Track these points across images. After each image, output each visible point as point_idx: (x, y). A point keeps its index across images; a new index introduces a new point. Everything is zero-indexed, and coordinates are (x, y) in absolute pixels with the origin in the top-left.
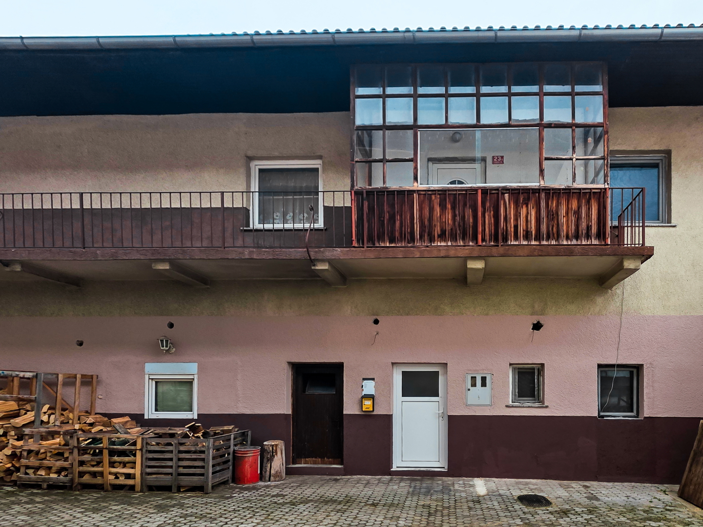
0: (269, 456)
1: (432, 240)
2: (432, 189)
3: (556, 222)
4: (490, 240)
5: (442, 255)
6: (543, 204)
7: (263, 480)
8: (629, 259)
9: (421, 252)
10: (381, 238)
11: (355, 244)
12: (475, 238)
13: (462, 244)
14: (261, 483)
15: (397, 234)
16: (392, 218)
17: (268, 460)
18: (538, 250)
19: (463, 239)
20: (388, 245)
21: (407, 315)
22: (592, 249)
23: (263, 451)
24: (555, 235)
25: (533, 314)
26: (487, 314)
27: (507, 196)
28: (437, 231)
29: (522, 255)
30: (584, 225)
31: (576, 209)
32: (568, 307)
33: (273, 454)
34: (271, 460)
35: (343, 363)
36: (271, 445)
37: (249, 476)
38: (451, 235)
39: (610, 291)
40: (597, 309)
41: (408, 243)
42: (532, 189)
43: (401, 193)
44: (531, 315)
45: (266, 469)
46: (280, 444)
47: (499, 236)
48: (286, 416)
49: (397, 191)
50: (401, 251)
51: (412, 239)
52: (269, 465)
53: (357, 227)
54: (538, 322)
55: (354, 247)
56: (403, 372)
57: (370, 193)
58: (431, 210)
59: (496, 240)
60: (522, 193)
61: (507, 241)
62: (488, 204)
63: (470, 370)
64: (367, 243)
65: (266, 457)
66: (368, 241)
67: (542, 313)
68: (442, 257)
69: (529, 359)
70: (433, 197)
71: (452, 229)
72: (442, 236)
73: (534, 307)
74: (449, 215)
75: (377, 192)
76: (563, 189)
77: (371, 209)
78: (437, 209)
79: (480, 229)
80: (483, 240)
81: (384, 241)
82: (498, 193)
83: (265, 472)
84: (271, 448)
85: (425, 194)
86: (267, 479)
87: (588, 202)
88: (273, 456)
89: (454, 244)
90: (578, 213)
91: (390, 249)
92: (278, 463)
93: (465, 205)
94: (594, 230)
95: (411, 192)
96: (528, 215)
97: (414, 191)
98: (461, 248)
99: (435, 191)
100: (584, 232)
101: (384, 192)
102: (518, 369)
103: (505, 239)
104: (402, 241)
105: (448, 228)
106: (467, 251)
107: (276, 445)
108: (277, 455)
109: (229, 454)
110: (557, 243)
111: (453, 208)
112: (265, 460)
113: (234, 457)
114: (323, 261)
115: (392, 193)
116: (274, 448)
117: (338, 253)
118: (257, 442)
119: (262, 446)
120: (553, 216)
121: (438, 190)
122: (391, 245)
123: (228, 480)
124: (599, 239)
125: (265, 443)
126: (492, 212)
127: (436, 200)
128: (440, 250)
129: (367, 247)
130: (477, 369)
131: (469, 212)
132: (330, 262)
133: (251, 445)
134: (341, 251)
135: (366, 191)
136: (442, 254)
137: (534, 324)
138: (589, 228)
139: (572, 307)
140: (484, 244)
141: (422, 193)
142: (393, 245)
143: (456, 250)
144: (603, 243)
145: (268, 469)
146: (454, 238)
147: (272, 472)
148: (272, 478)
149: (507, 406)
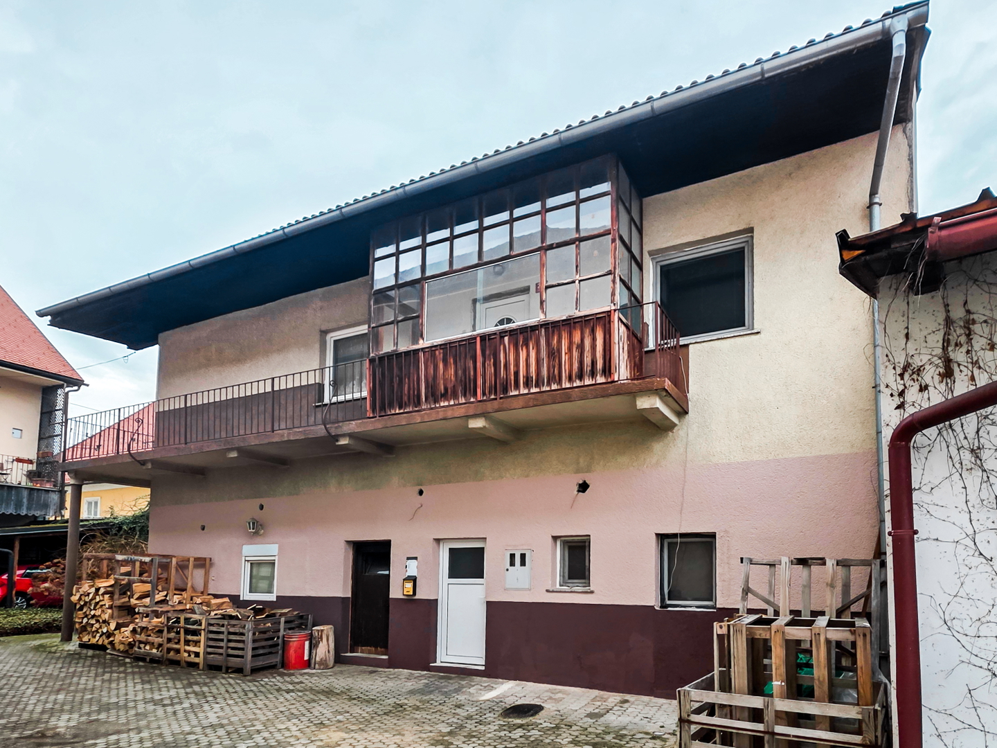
1: (436, 401)
2: (435, 344)
3: (557, 361)
4: (490, 393)
5: (441, 417)
6: (543, 342)
8: (641, 396)
10: (392, 405)
11: (370, 414)
12: (475, 393)
13: (464, 401)
14: (306, 671)
15: (405, 398)
16: (401, 382)
17: (314, 646)
18: (533, 399)
19: (465, 395)
20: (397, 412)
21: (449, 482)
22: (591, 390)
24: (557, 377)
25: (578, 471)
26: (527, 476)
27: (506, 339)
28: (441, 390)
29: (517, 407)
30: (587, 360)
31: (580, 342)
32: (619, 460)
33: (319, 639)
34: (316, 646)
35: (390, 541)
36: (317, 630)
37: (293, 662)
38: (454, 392)
39: (670, 434)
40: (654, 460)
42: (531, 327)
43: (407, 353)
44: (576, 473)
45: (312, 655)
46: (327, 629)
47: (501, 388)
48: (344, 599)
49: (404, 352)
50: (405, 417)
51: (419, 403)
52: (315, 652)
53: (373, 396)
54: (584, 482)
55: (369, 418)
56: (450, 549)
57: (381, 358)
58: (435, 367)
59: (496, 392)
60: (520, 333)
61: (507, 393)
62: (487, 352)
63: (509, 545)
64: (380, 412)
66: (381, 410)
67: (589, 469)
68: (441, 419)
69: (574, 529)
70: (437, 352)
71: (454, 386)
72: (446, 395)
73: (578, 463)
74: (451, 370)
75: (388, 356)
76: (563, 321)
77: (384, 375)
78: (441, 366)
79: (479, 382)
80: (484, 394)
81: (394, 408)
82: (497, 338)
83: (312, 659)
85: (429, 351)
86: (313, 666)
87: (593, 332)
88: (319, 642)
90: (581, 347)
91: (395, 416)
94: (600, 365)
95: (417, 351)
96: (528, 359)
97: (419, 350)
98: (460, 406)
99: (438, 346)
100: (589, 368)
101: (393, 355)
102: (568, 543)
103: (506, 390)
104: (410, 406)
105: (450, 386)
106: (463, 410)
107: (322, 631)
108: (322, 641)
109: (278, 638)
110: (559, 387)
111: (456, 362)
113: (284, 641)
114: (344, 435)
115: (400, 355)
116: (320, 633)
117: (353, 426)
120: (554, 354)
121: (440, 345)
123: (276, 665)
124: (605, 376)
126: (492, 360)
127: (439, 356)
128: (438, 411)
129: (380, 417)
130: (517, 544)
131: (469, 364)
132: (351, 435)
134: (356, 424)
135: (379, 358)
137: (579, 485)
138: (594, 363)
139: (623, 459)
140: (484, 398)
141: (427, 350)
143: (453, 409)
144: (609, 380)
145: (314, 656)
146: (456, 395)
147: (318, 659)
148: (317, 666)
149: (547, 591)
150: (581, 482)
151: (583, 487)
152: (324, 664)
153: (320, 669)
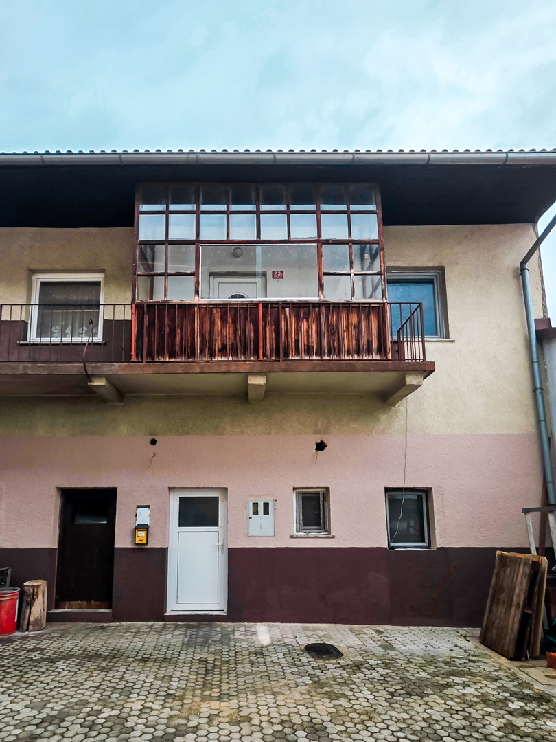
0: (29, 600)
1: (212, 354)
2: (213, 302)
3: (336, 336)
4: (271, 355)
6: (323, 318)
7: (21, 630)
8: (410, 375)
9: (202, 367)
10: (161, 352)
11: (134, 358)
12: (256, 353)
13: (243, 359)
14: (18, 634)
15: (177, 349)
16: (173, 333)
17: (28, 605)
18: (320, 365)
19: (244, 354)
20: (167, 360)
21: (186, 434)
22: (374, 364)
23: (23, 594)
24: (337, 350)
25: (316, 432)
26: (269, 434)
27: (287, 310)
28: (218, 345)
29: (303, 370)
30: (364, 339)
31: (357, 324)
32: (352, 426)
33: (34, 596)
34: (30, 604)
35: (116, 488)
36: (32, 586)
37: (4, 624)
38: (232, 349)
39: (393, 408)
40: (381, 428)
41: (189, 357)
42: (313, 303)
43: (182, 307)
44: (315, 434)
45: (24, 616)
46: (42, 584)
47: (280, 351)
48: (51, 551)
49: (179, 305)
50: (182, 366)
51: (193, 354)
52: (28, 611)
53: (137, 341)
54: (322, 442)
55: (133, 362)
56: (181, 499)
57: (151, 306)
58: (212, 324)
59: (278, 355)
60: (302, 307)
61: (288, 356)
62: (269, 319)
63: (252, 495)
64: (147, 358)
65: (26, 600)
66: (147, 356)
67: (326, 431)
68: (223, 373)
69: (313, 481)
70: (214, 311)
71: (233, 344)
72: (223, 351)
73: (316, 426)
74: (230, 329)
75: (158, 305)
76: (343, 304)
77: (151, 322)
78: (219, 323)
79: (261, 344)
80: (264, 355)
81: (163, 356)
82: (278, 308)
83: (24, 620)
84: (32, 590)
85: (206, 308)
86: (25, 628)
87: (368, 317)
88: (33, 600)
89: (235, 359)
90: (358, 328)
91: (170, 364)
92: (39, 608)
93: (246, 319)
94: (375, 345)
95: (192, 306)
96: (309, 328)
97: (195, 305)
98: (243, 363)
99: (216, 304)
100: (365, 347)
101: (164, 305)
102: (303, 493)
103: (287, 354)
104: (182, 356)
105: (229, 343)
106: (248, 366)
107: (38, 586)
108: (38, 598)
110: (338, 358)
111: (234, 322)
112: (24, 605)
114: (100, 375)
115: (172, 307)
116: (35, 590)
117: (116, 368)
118: (16, 582)
119: (22, 587)
120: (334, 331)
121: (220, 304)
122: (171, 360)
124: (380, 355)
125: (26, 584)
126: (273, 327)
127: (217, 314)
128: (220, 365)
129: (146, 362)
130: (259, 494)
131: (250, 327)
132: (109, 377)
133: (11, 586)
134: (120, 367)
135: (147, 305)
136: (223, 369)
137: (317, 444)
138: (369, 343)
139: (356, 426)
140: (265, 359)
141: (203, 306)
142: (173, 360)
143: (237, 365)
144: (384, 358)
145: (27, 616)
146: (234, 353)
147: (32, 619)
148: (31, 627)
149: (291, 537)
150: (319, 442)
151: (321, 446)
152: (37, 623)
153: (34, 631)
